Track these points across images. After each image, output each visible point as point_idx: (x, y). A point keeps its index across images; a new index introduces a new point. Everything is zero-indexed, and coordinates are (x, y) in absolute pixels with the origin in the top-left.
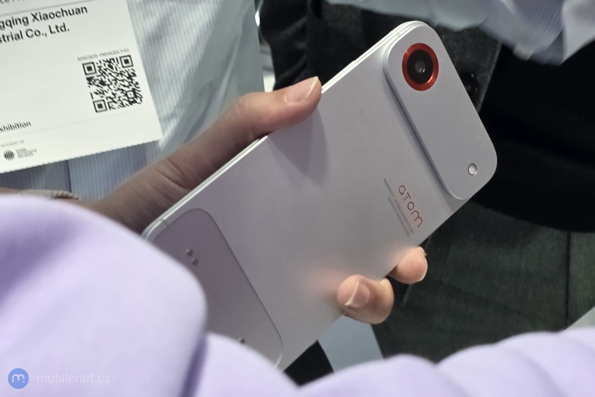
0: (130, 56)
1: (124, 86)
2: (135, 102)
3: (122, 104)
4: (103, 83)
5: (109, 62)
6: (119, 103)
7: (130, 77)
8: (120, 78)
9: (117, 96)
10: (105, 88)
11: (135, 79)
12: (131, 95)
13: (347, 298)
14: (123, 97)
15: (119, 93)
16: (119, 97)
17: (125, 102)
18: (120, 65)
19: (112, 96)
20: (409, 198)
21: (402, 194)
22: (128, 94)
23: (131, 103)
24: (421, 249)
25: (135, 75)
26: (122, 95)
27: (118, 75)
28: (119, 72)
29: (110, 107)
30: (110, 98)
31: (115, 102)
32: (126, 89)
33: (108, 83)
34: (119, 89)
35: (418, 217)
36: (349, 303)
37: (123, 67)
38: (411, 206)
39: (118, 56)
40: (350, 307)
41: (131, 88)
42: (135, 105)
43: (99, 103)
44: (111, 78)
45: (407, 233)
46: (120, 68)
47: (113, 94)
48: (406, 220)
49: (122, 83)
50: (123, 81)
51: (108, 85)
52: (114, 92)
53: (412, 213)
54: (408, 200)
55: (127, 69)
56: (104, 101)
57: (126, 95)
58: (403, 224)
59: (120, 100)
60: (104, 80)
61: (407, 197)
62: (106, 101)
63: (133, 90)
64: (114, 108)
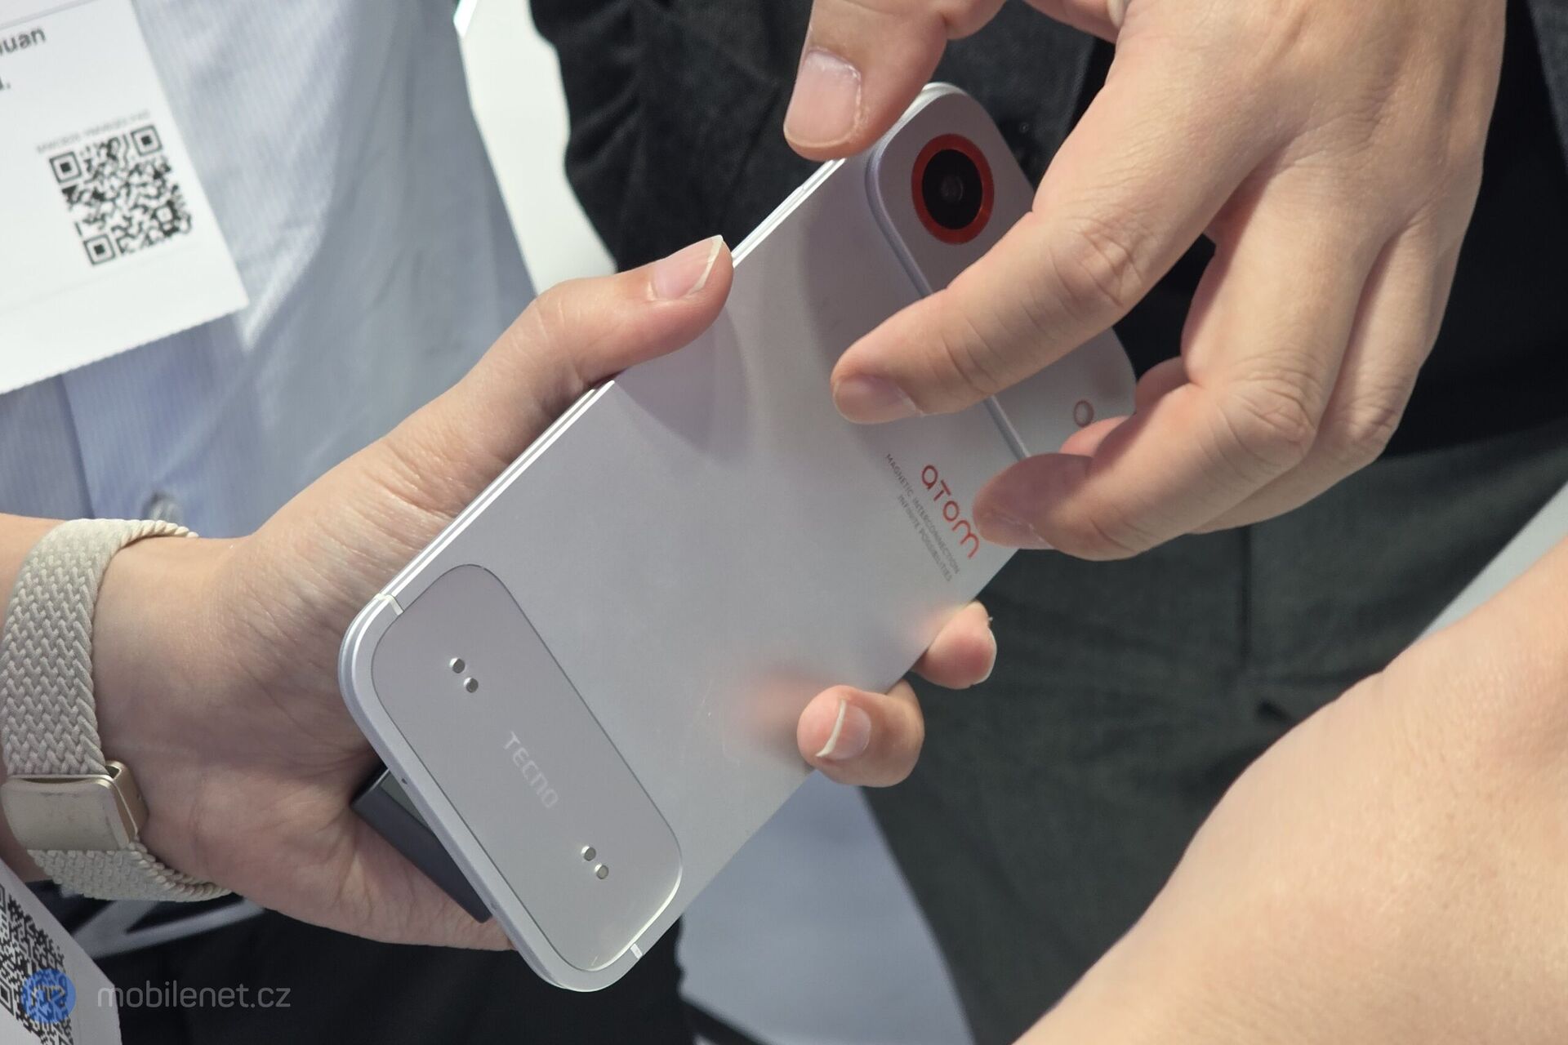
0: (152, 127)
1: (148, 197)
2: (175, 230)
3: (147, 237)
4: (98, 196)
5: (109, 146)
6: (142, 237)
7: (157, 175)
8: (135, 179)
9: (135, 222)
10: (106, 207)
11: (171, 179)
12: (165, 215)
13: (824, 739)
14: (148, 223)
15: (138, 215)
16: (140, 224)
17: (154, 234)
18: (132, 151)
19: (124, 224)
20: (945, 493)
21: (930, 485)
22: (160, 214)
23: (168, 234)
24: (978, 608)
25: (168, 169)
26: (146, 218)
27: (131, 173)
28: (132, 165)
29: (122, 251)
30: (119, 227)
31: (133, 237)
32: (153, 204)
33: (110, 194)
34: (136, 206)
35: (970, 535)
36: (825, 751)
37: (140, 154)
38: (951, 511)
39: (127, 130)
40: (827, 760)
41: (163, 200)
42: (176, 237)
43: (97, 243)
44: (116, 183)
45: (946, 573)
46: (133, 158)
47: (125, 218)
48: (942, 545)
49: (142, 190)
50: (144, 185)
51: (113, 200)
52: (128, 215)
53: (954, 528)
54: (945, 498)
55: (150, 158)
56: (105, 236)
57: (154, 216)
58: (935, 554)
59: (140, 230)
60: (101, 190)
61: (942, 492)
62: (113, 237)
63: (170, 204)
64: (132, 251)
